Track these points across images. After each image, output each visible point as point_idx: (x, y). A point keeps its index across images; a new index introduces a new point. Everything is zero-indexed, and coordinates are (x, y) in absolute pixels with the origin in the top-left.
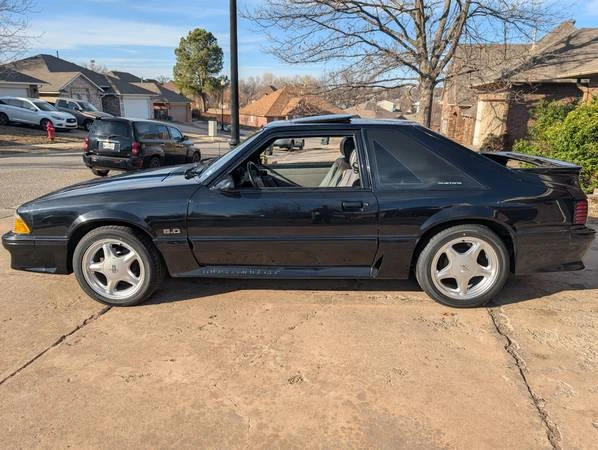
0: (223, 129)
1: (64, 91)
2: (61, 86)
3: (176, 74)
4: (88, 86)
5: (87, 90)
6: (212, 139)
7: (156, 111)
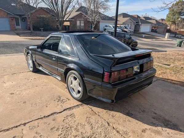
0: (175, 36)
1: (124, 23)
2: (124, 22)
3: (167, 16)
4: (131, 21)
5: (131, 23)
6: (166, 39)
7: (152, 29)
